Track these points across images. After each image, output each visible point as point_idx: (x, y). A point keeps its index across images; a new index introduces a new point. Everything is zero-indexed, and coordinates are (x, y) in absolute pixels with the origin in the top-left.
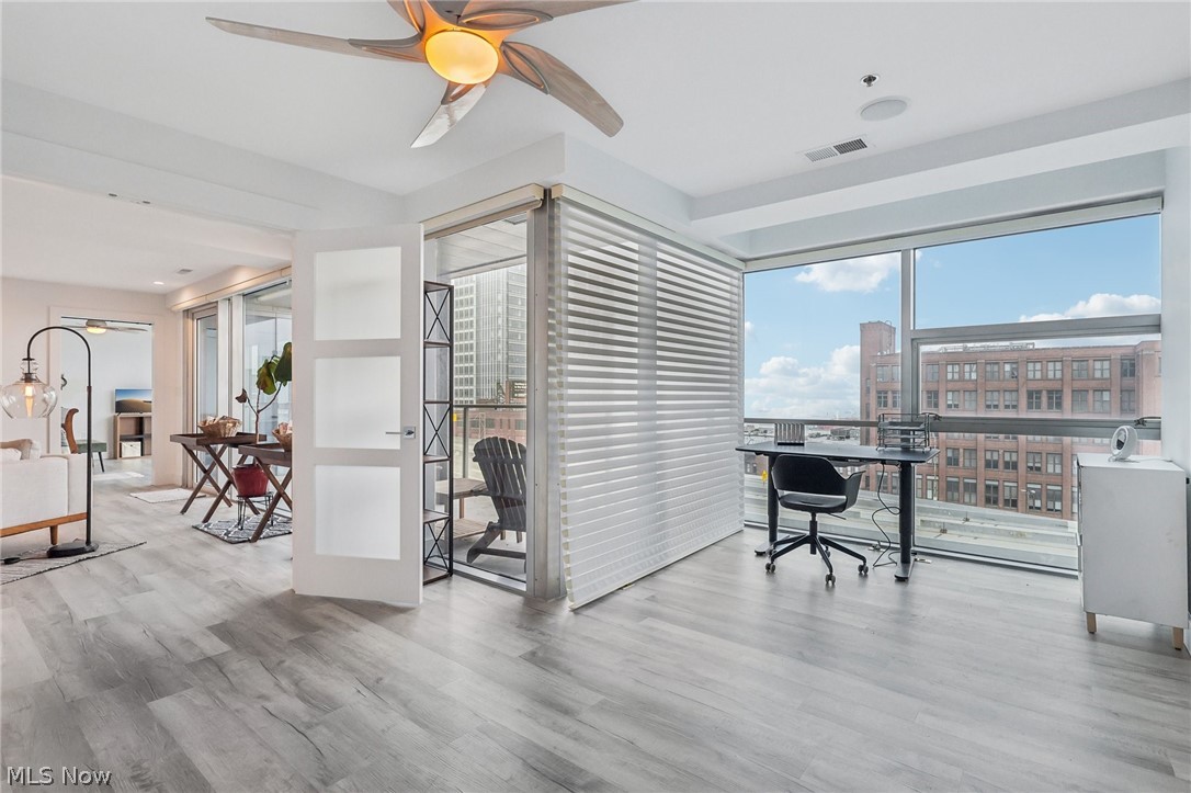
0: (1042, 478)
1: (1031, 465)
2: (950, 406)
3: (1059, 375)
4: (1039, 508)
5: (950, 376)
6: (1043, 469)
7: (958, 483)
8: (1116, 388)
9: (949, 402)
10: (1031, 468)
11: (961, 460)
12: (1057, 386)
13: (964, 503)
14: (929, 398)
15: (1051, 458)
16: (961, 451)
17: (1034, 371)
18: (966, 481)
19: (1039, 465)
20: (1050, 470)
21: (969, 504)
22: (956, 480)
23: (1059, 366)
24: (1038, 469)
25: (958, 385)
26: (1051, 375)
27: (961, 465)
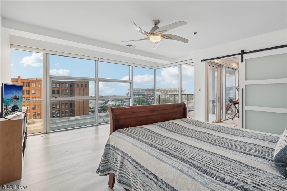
0: (55, 110)
1: (53, 107)
2: (33, 94)
3: (59, 87)
4: (55, 116)
5: (33, 86)
6: (56, 108)
7: (35, 114)
8: (69, 90)
9: (33, 93)
10: (53, 108)
11: (36, 108)
12: (58, 89)
13: (37, 119)
14: (26, 92)
15: (57, 105)
16: (36, 105)
17: (54, 85)
18: (38, 113)
19: (55, 107)
20: (57, 107)
21: (39, 118)
22: (35, 113)
23: (59, 84)
24: (55, 108)
25: (35, 88)
26: (57, 87)
27: (36, 109)
